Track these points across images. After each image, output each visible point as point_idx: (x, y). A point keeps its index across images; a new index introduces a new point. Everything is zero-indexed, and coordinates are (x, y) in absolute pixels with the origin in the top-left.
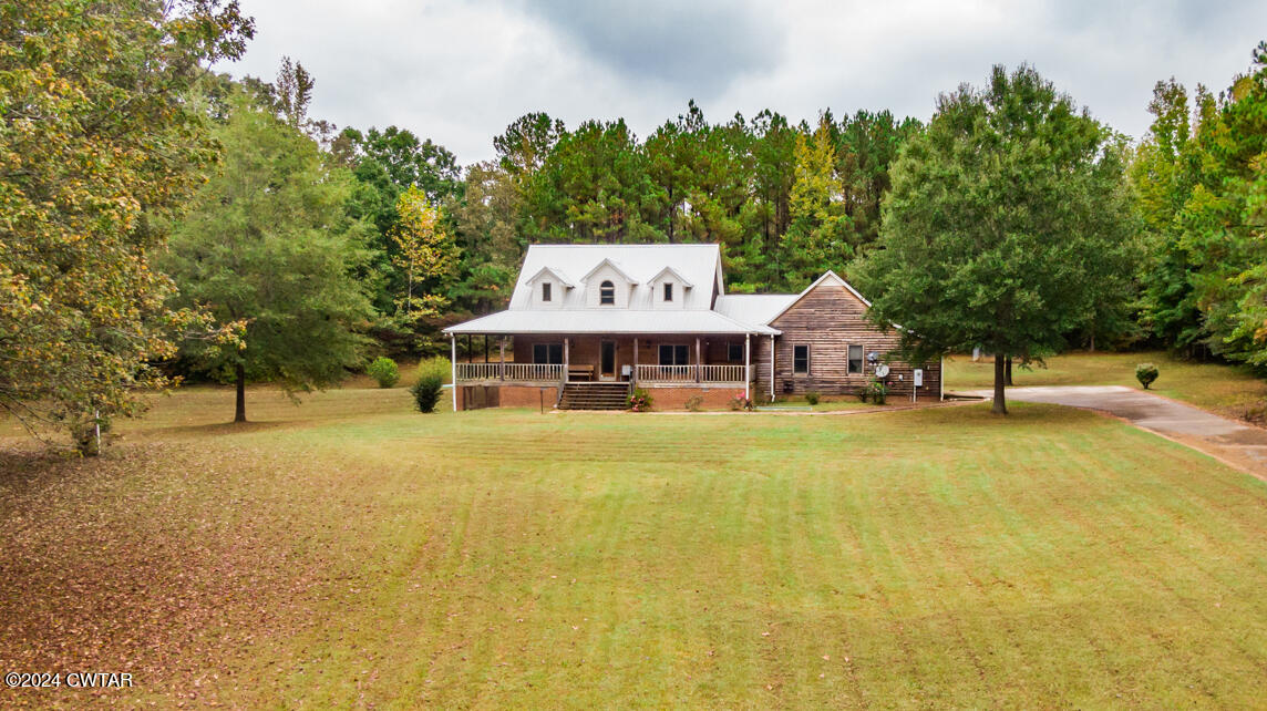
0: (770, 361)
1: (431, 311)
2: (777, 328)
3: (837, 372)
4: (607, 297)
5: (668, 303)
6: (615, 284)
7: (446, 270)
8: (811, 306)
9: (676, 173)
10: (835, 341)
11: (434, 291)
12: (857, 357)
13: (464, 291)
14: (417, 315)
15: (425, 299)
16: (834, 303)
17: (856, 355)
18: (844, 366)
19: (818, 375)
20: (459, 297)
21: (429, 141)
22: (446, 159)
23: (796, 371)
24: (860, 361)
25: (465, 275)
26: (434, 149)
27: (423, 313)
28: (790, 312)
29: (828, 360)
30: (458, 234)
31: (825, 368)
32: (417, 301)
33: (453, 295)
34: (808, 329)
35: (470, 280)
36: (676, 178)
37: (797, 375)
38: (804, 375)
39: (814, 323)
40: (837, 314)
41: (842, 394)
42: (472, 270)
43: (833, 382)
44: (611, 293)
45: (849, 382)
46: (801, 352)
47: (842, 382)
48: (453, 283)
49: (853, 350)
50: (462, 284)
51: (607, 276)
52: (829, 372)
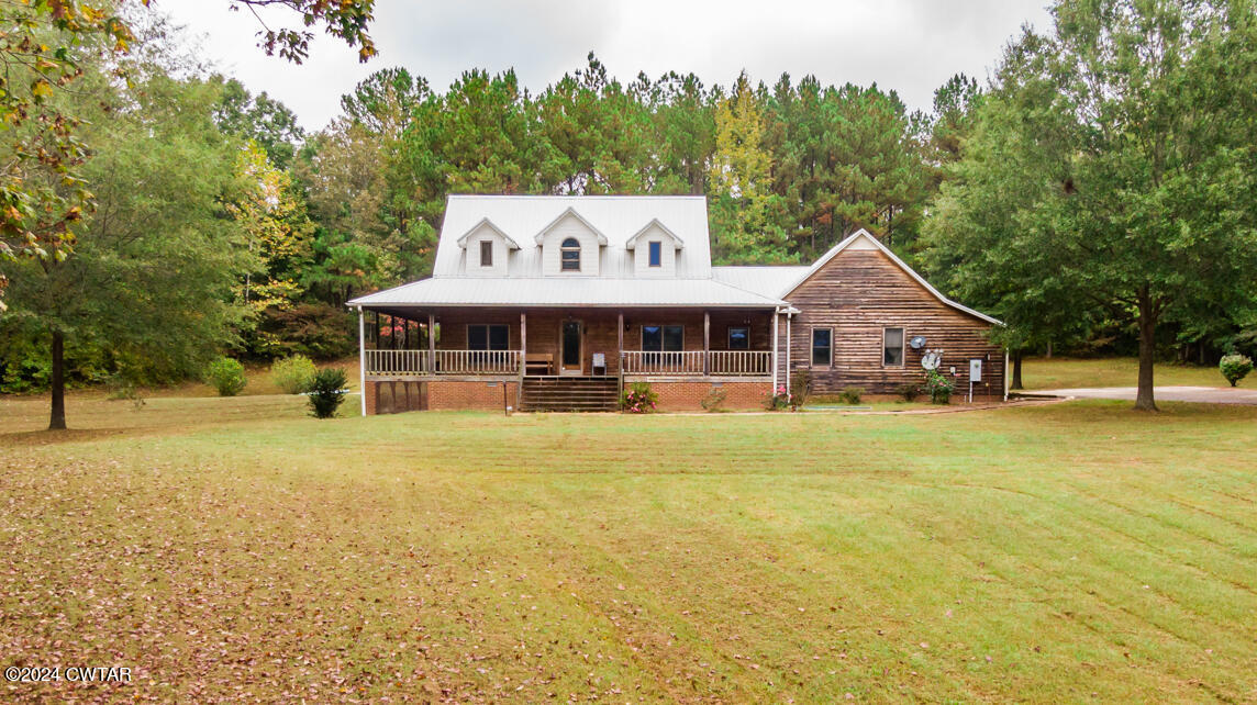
0: (783, 348)
1: (279, 301)
2: (794, 305)
3: (869, 364)
4: (571, 260)
5: (655, 269)
6: (581, 242)
7: (296, 250)
8: (837, 276)
9: (581, 136)
10: (867, 323)
11: (280, 278)
12: (896, 345)
13: (321, 276)
14: (261, 306)
15: (271, 286)
16: (866, 272)
17: (894, 341)
18: (878, 355)
19: (845, 368)
20: (315, 284)
21: (264, 94)
22: (284, 118)
23: (815, 363)
24: (900, 349)
25: (321, 256)
26: (270, 104)
27: (270, 302)
29: (858, 348)
30: (309, 206)
31: (854, 359)
32: (260, 289)
33: (307, 282)
34: (832, 307)
35: (329, 262)
36: (581, 143)
37: (817, 368)
38: (824, 369)
39: (839, 300)
40: (870, 287)
41: (876, 393)
42: (331, 249)
43: (864, 378)
44: (576, 255)
45: (885, 377)
46: (822, 337)
47: (876, 378)
48: (305, 267)
49: (891, 335)
50: (317, 268)
51: (570, 232)
52: (858, 363)
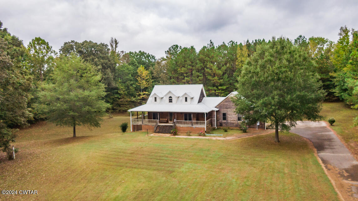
0: (215, 118)
2: (217, 108)
3: (235, 121)
4: (170, 101)
5: (186, 102)
6: (172, 97)
7: (149, 86)
8: (227, 102)
9: (205, 59)
10: (234, 112)
11: (147, 90)
15: (144, 93)
18: (236, 119)
19: (229, 121)
21: (149, 53)
22: (153, 58)
23: (223, 120)
24: (241, 117)
26: (150, 55)
28: (221, 103)
29: (232, 117)
30: (152, 76)
31: (231, 119)
34: (226, 108)
36: (205, 60)
38: (225, 121)
39: (228, 107)
40: (234, 104)
41: (236, 127)
43: (233, 123)
44: (171, 99)
45: (238, 124)
46: (224, 115)
47: (236, 123)
49: (239, 114)
51: (170, 95)
52: (232, 120)
